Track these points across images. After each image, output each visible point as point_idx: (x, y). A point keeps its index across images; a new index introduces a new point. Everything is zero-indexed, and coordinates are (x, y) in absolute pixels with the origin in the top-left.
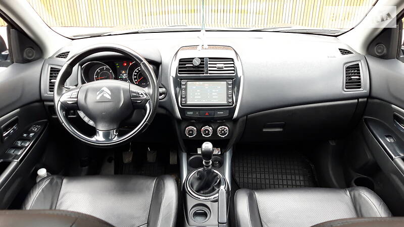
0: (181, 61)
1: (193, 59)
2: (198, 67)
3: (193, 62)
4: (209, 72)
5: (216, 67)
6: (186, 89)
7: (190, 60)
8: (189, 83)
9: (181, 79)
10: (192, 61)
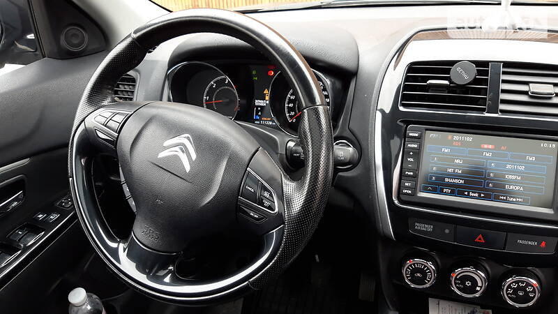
0: (413, 67)
1: (452, 63)
2: (464, 88)
3: (452, 75)
4: (502, 107)
5: (525, 93)
6: (417, 154)
7: (443, 67)
8: (432, 136)
9: (408, 123)
10: (448, 71)
